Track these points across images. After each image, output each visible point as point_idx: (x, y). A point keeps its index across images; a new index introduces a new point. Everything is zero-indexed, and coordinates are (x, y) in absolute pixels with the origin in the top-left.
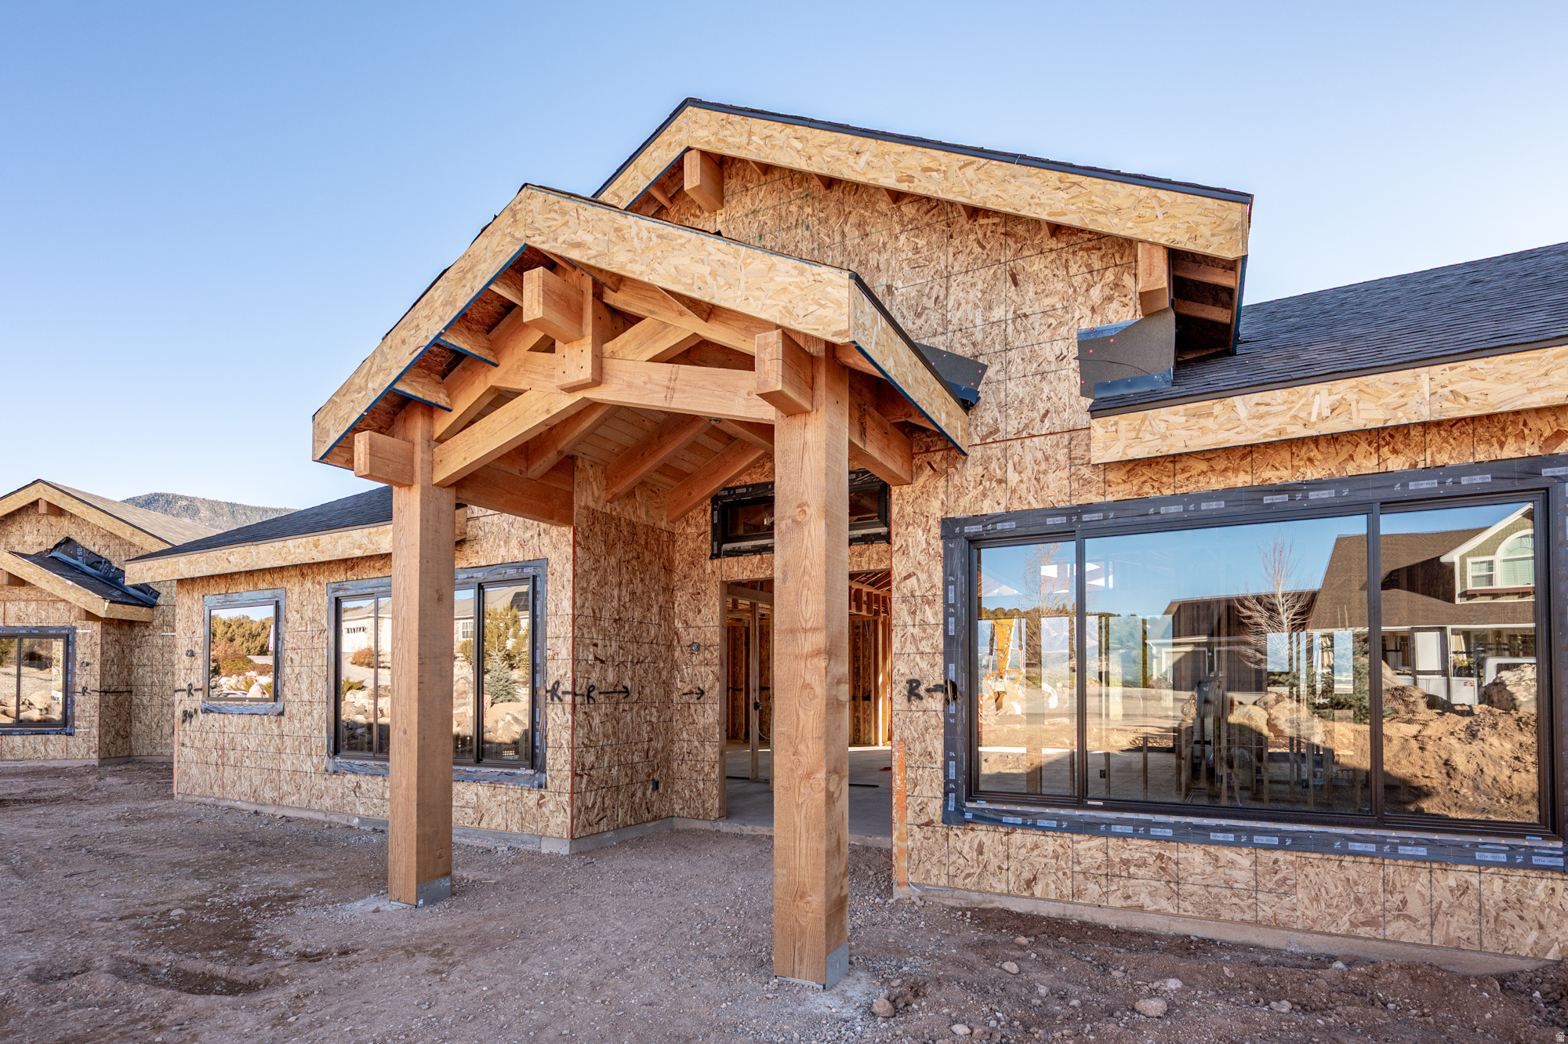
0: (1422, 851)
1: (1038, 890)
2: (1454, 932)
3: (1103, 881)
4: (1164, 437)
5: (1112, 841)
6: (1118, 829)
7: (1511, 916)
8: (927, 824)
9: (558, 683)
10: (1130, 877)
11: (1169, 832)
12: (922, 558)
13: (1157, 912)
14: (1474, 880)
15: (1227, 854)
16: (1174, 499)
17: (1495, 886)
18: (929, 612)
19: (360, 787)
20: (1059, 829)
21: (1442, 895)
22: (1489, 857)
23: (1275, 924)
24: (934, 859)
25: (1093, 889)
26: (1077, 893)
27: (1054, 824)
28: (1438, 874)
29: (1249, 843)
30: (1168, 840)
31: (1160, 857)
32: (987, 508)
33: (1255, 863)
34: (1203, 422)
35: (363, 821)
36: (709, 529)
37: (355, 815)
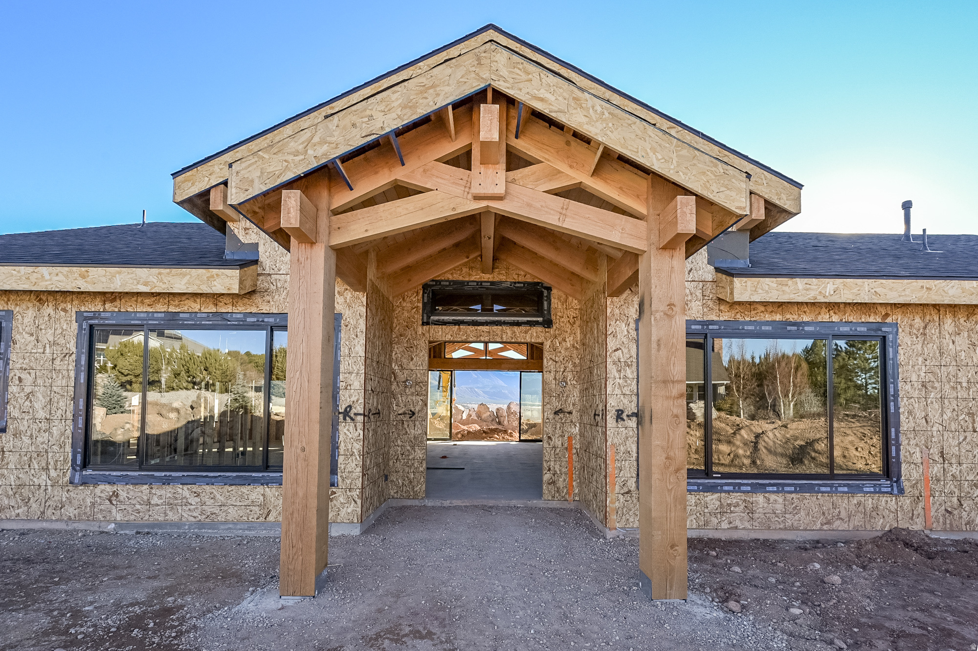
0: (846, 489)
1: (687, 525)
2: (856, 523)
3: (719, 516)
4: (767, 292)
5: (723, 494)
6: (726, 488)
7: (874, 514)
8: (627, 493)
9: (350, 407)
10: (731, 512)
11: (749, 488)
12: (625, 340)
13: (744, 529)
14: (863, 500)
15: (773, 497)
16: (750, 323)
17: (869, 502)
18: (628, 371)
19: (117, 496)
20: (698, 491)
21: (853, 508)
22: (868, 489)
23: (793, 528)
24: (631, 513)
25: (715, 521)
26: (706, 523)
27: (696, 488)
28: (851, 499)
29: (783, 491)
30: (748, 492)
31: (745, 501)
33: (785, 500)
34: (784, 288)
35: (120, 525)
36: (420, 305)
37: (109, 522)
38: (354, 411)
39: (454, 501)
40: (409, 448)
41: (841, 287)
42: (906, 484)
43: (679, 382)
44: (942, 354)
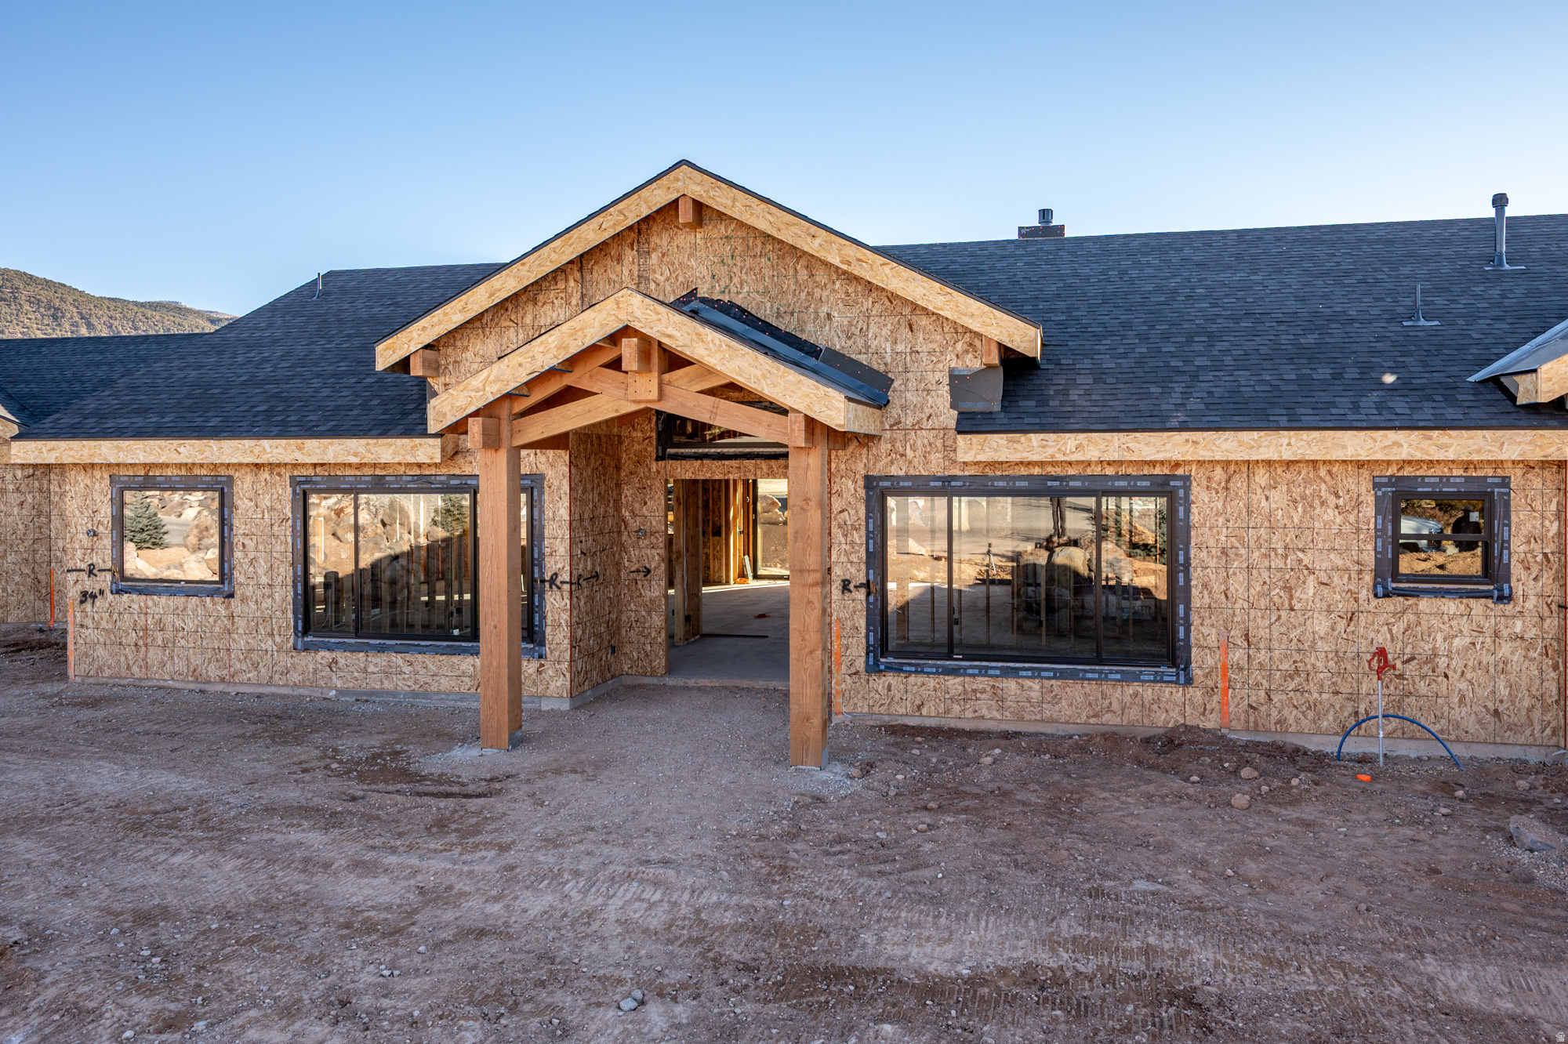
0: (1118, 676)
1: (924, 711)
2: (1132, 717)
3: (962, 703)
4: (996, 451)
5: (967, 679)
6: (970, 671)
7: (1155, 707)
8: (855, 674)
9: (556, 574)
10: (977, 699)
11: (998, 672)
12: (851, 499)
13: (992, 719)
14: (1140, 690)
15: (1028, 683)
17: (1148, 692)
18: (856, 535)
19: (337, 663)
20: (937, 673)
21: (1127, 699)
22: (1146, 678)
23: (1051, 720)
24: (860, 696)
25: (956, 708)
26: (947, 711)
27: (934, 670)
28: (1125, 688)
29: (1039, 676)
30: (997, 676)
31: (993, 686)
32: (894, 471)
33: (1042, 687)
34: (1015, 445)
36: (654, 435)
37: (331, 688)
38: (560, 579)
39: (700, 680)
40: (644, 613)
41: (1085, 443)
42: (1197, 672)
43: (814, 571)
44: (1249, 513)
